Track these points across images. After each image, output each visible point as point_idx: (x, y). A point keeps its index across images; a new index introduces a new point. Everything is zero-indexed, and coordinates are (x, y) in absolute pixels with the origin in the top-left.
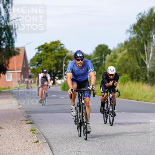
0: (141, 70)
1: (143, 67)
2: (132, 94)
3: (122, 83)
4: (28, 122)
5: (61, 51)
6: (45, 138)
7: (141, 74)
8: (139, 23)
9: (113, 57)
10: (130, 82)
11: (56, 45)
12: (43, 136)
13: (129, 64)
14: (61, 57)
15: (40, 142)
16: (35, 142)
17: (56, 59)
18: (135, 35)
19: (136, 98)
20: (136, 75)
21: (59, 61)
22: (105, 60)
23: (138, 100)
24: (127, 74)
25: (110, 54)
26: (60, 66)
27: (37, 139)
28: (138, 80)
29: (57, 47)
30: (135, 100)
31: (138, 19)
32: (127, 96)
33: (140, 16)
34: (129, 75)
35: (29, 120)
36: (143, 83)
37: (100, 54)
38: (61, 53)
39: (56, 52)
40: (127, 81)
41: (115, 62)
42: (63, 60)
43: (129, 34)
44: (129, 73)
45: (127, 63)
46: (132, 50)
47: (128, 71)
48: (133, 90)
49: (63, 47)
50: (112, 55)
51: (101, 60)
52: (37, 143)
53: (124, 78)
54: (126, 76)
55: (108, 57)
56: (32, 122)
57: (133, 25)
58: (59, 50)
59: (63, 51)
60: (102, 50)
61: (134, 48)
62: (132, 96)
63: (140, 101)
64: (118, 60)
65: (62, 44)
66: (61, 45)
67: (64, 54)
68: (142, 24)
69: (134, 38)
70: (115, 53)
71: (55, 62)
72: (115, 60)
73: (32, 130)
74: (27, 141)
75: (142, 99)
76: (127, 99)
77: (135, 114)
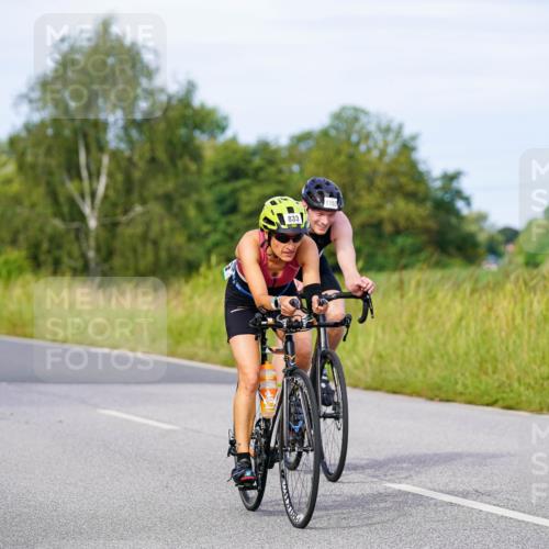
0: (68, 234)
1: (76, 225)
7: (67, 246)
10: (28, 277)
13: (26, 213)
18: (47, 113)
20: (49, 252)
24: (19, 248)
32: (15, 325)
34: (23, 253)
40: (19, 275)
43: (25, 108)
44: (24, 246)
45: (18, 209)
47: (22, 238)
53: (6, 263)
54: (14, 254)
57: (38, 77)
61: (41, 160)
69: (43, 122)
77: (41, 387)
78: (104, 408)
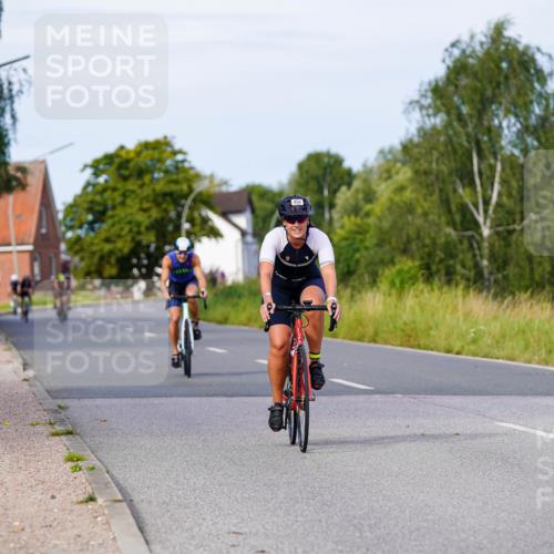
0: (461, 242)
1: (470, 233)
2: (431, 328)
3: (394, 292)
4: (58, 428)
5: (174, 177)
6: (118, 485)
7: (461, 256)
8: (453, 76)
9: (361, 196)
10: (421, 286)
11: (156, 154)
12: (112, 477)
13: (419, 222)
14: (176, 199)
15: (100, 501)
16: (81, 498)
17: (158, 205)
18: (438, 120)
19: (443, 344)
20: (441, 261)
21: (166, 211)
22: (332, 206)
23: (449, 351)
24: (413, 258)
25: (349, 185)
26: (170, 228)
27: (89, 490)
28: (450, 278)
29: (160, 160)
30: (438, 351)
31: (449, 62)
32: (410, 336)
33: (456, 52)
34: (417, 263)
35: (62, 422)
36: (467, 288)
37: (313, 185)
38: (176, 182)
39: (158, 180)
40: (413, 284)
41: (368, 215)
42: (183, 206)
43: (416, 115)
44: (417, 255)
45: (410, 218)
46: (426, 173)
47: (414, 246)
48: (433, 315)
49: (183, 161)
50: (357, 191)
51: (320, 206)
52: (90, 506)
53: (400, 272)
54: (408, 264)
55: (344, 196)
56: (70, 428)
57: (430, 84)
58: (167, 172)
59: (181, 176)
60: (323, 173)
61: (434, 165)
62: (429, 335)
63: (458, 353)
64: (377, 208)
65: (180, 152)
66: (175, 153)
67: (185, 187)
68: (464, 81)
69: (434, 128)
70: (366, 181)
71: (155, 214)
72: (368, 207)
73: (70, 459)
74: (53, 497)
75: (463, 347)
76: (412, 347)
77: (437, 399)
78: (502, 421)
